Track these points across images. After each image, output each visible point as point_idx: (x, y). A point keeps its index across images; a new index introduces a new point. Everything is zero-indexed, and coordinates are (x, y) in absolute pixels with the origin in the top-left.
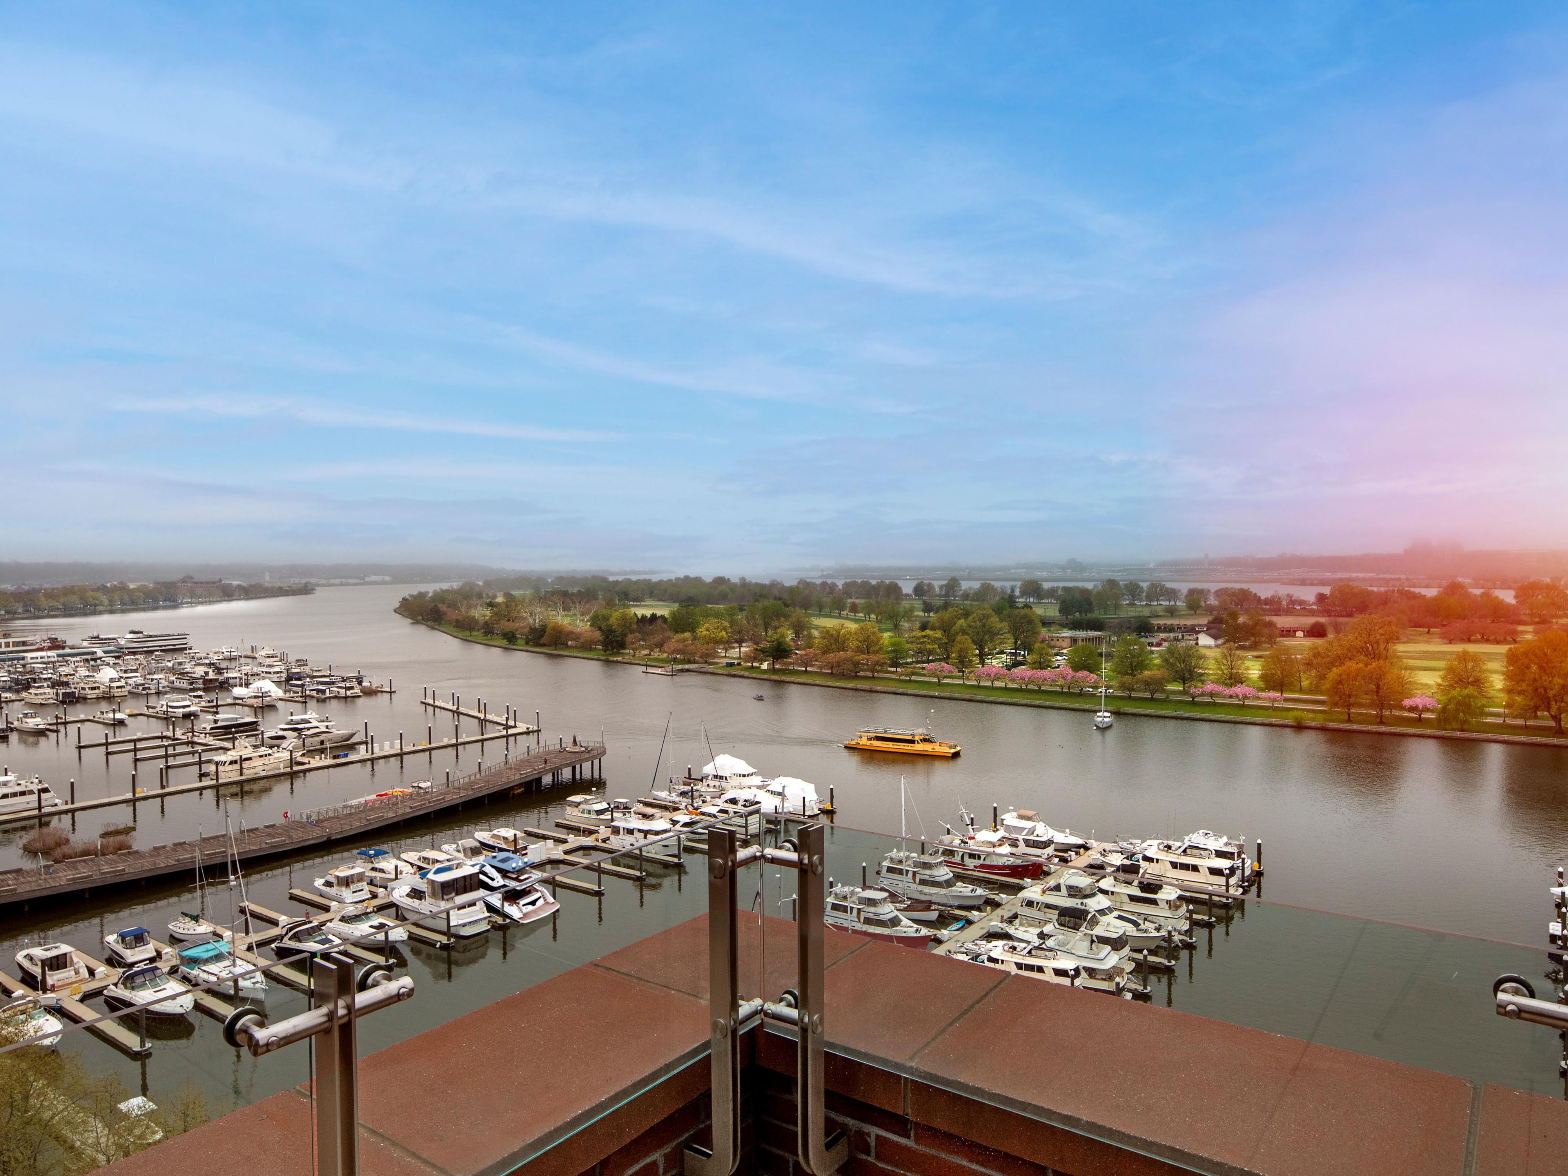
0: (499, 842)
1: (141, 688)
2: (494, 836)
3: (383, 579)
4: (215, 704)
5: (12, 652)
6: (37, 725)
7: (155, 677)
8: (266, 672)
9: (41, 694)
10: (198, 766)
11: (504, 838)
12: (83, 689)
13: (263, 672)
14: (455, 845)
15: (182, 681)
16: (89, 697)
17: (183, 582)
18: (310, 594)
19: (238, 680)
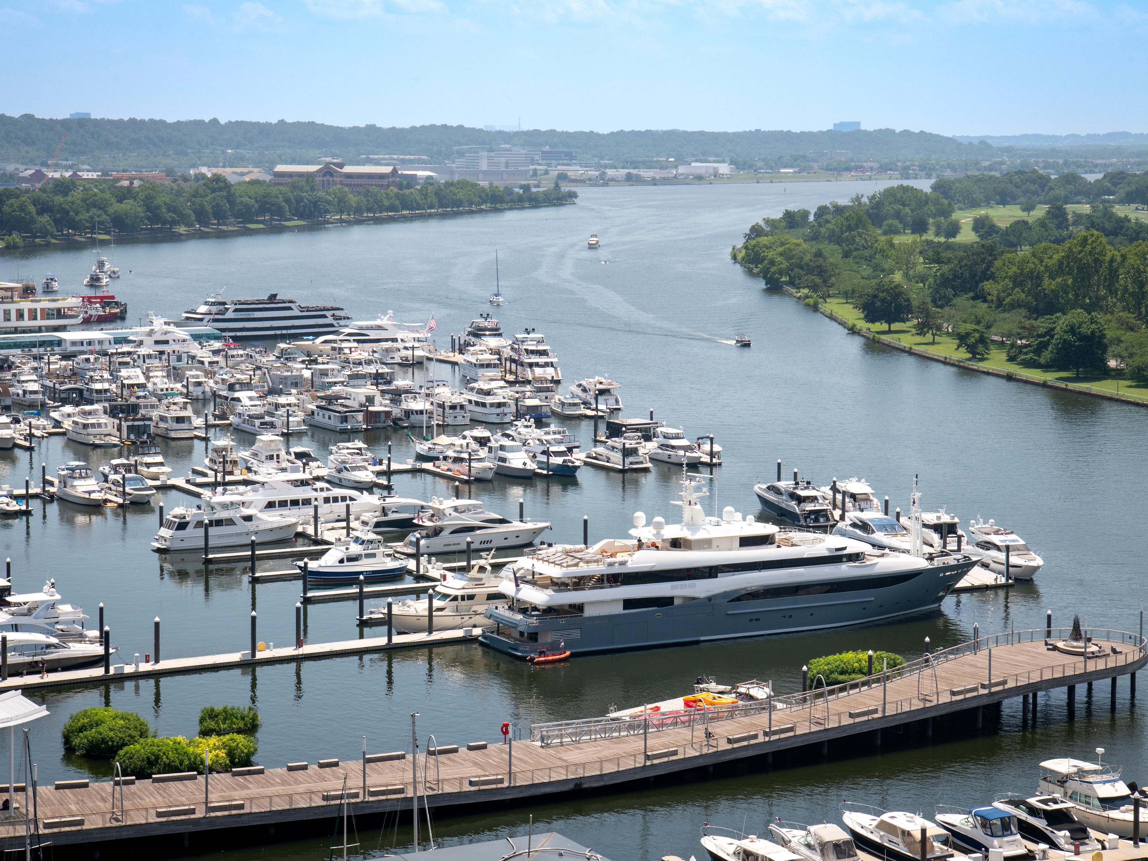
0: (895, 839)
1: (257, 422)
2: (883, 826)
3: (716, 170)
4: (384, 467)
5: (40, 330)
6: (89, 493)
7: (282, 400)
8: (477, 403)
9: (93, 425)
10: (358, 602)
11: (903, 832)
12: (163, 419)
13: (470, 401)
14: (804, 833)
15: (327, 413)
16: (173, 435)
17: (325, 175)
18: (562, 205)
19: (425, 417)
